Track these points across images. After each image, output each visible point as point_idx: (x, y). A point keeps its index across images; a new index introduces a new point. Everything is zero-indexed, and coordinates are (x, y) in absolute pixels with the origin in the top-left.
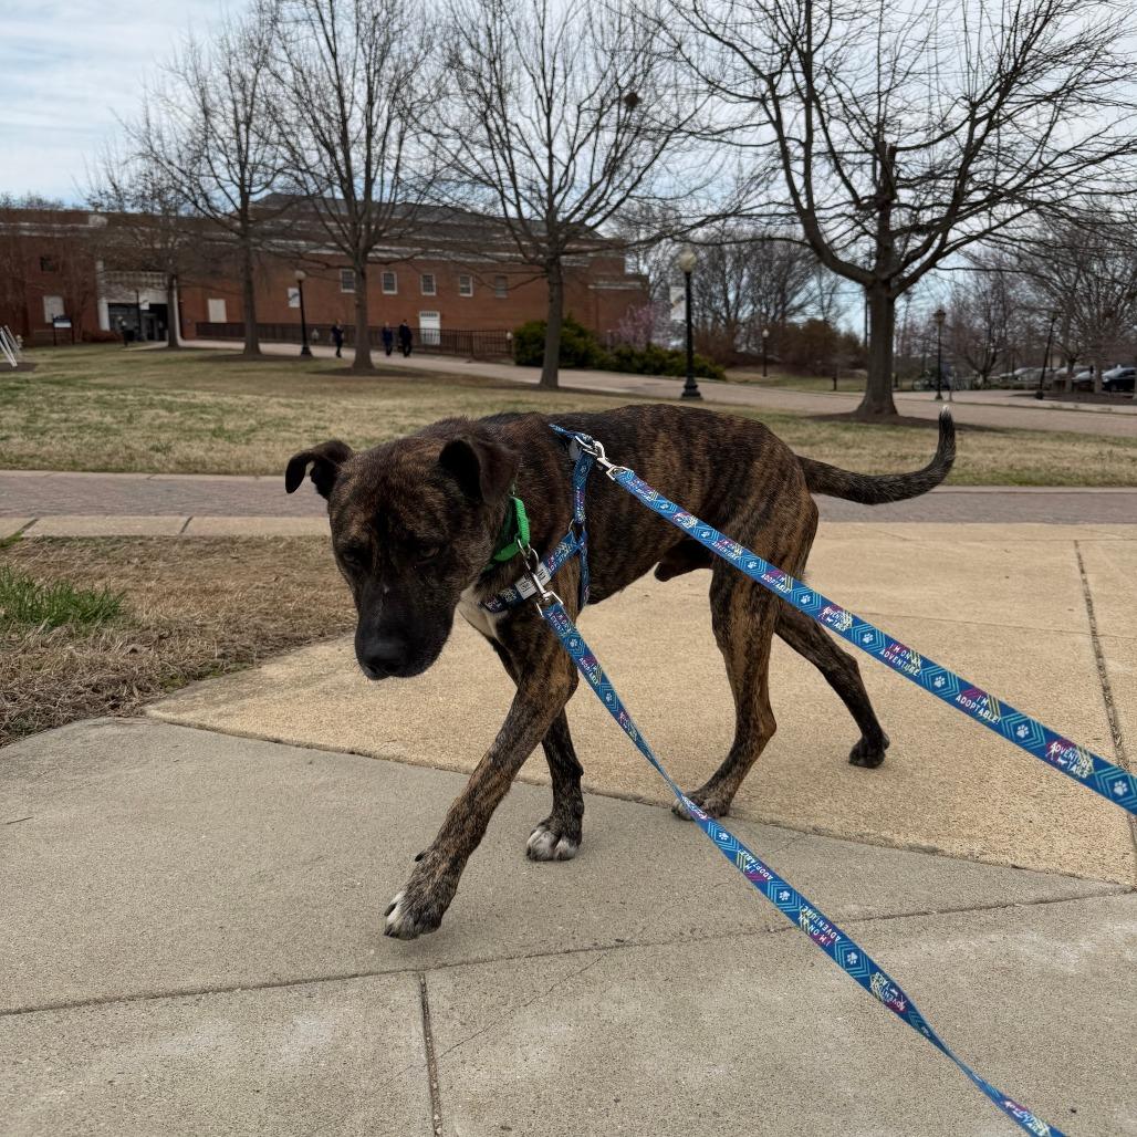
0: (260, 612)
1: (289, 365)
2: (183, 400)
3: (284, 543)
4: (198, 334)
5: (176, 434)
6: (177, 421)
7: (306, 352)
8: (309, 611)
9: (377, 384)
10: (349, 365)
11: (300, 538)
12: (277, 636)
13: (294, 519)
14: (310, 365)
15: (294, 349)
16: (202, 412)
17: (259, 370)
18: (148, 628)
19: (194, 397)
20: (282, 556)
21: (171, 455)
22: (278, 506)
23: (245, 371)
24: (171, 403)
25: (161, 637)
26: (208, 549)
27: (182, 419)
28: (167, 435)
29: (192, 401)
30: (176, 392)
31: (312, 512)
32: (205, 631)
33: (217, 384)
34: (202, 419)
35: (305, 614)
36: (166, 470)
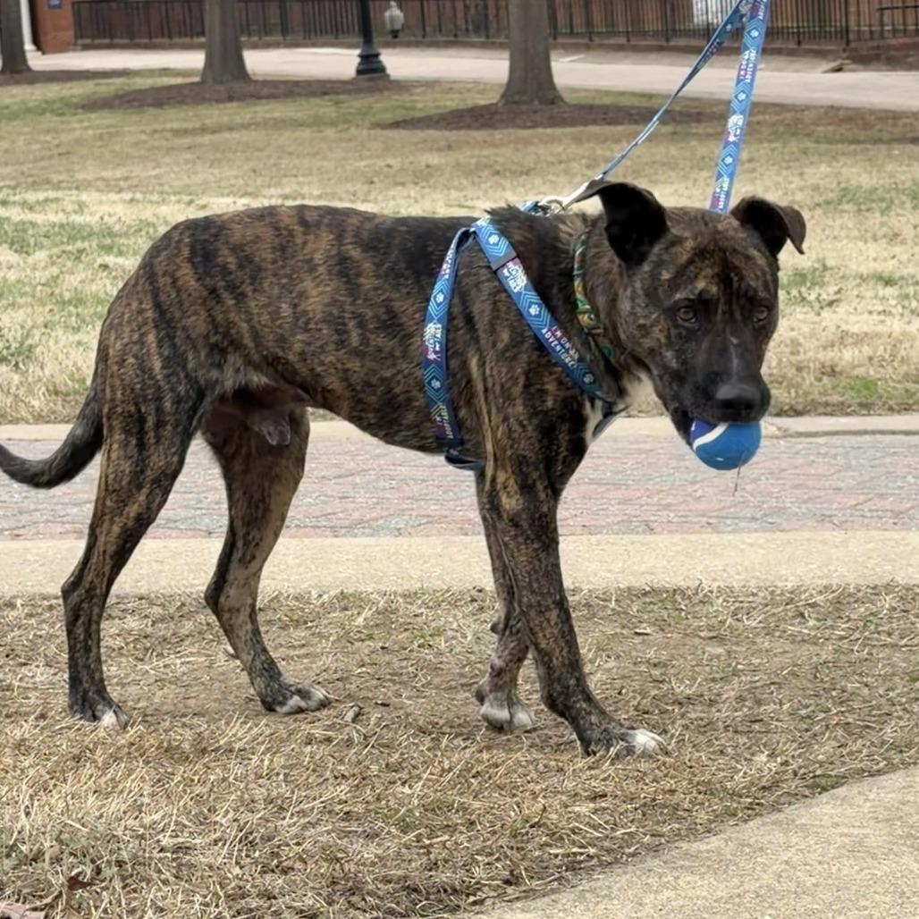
0: (327, 810)
1: (324, 107)
2: (52, 218)
3: (366, 613)
4: (80, 34)
5: (42, 312)
6: (42, 276)
7: (370, 66)
8: (464, 808)
9: (574, 149)
10: (492, 98)
11: (410, 596)
12: (387, 880)
13: (387, 542)
14: (382, 105)
15: (340, 61)
16: (108, 249)
17: (246, 126)
18: (36, 858)
19: (81, 207)
20: (364, 648)
21: (33, 368)
22: (337, 505)
23: (204, 130)
24: (22, 227)
25: (74, 883)
26: (163, 630)
27: (55, 270)
28: (20, 315)
29: (78, 219)
30: (31, 197)
31: (431, 520)
32: (191, 866)
33: (137, 170)
34: (105, 267)
35: (456, 819)
36: (24, 413)
